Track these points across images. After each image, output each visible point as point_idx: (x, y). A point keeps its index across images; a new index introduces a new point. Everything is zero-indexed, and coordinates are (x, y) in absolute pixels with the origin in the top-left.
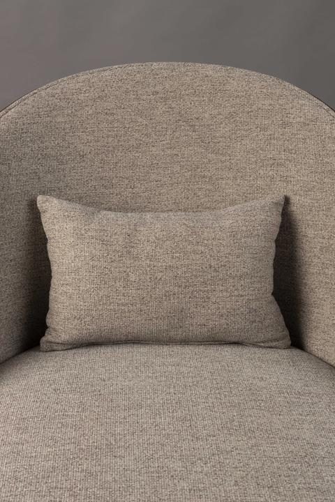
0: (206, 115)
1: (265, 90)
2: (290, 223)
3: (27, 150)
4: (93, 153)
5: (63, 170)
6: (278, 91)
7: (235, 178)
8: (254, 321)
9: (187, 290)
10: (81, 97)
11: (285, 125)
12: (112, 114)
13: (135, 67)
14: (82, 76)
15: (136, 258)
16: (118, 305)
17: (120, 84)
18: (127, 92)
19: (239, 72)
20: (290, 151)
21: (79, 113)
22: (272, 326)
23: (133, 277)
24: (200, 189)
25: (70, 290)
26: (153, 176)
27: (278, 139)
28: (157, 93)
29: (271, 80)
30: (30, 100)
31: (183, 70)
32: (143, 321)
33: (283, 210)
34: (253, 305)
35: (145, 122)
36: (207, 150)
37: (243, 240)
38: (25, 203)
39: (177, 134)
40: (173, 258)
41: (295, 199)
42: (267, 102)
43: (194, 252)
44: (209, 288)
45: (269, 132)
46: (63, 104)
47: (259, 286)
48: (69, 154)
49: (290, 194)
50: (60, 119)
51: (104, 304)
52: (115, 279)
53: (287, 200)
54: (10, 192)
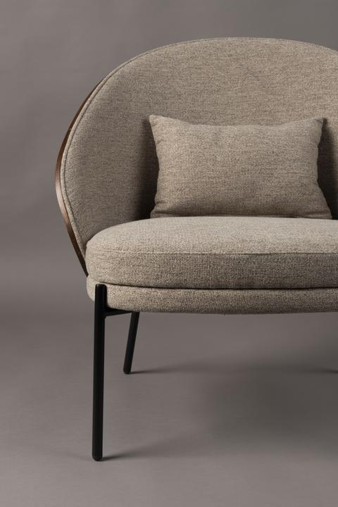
0: (267, 69)
1: (307, 51)
2: (328, 136)
3: (143, 87)
4: (187, 93)
5: (166, 103)
6: (316, 51)
7: (288, 111)
8: (305, 194)
9: (256, 168)
10: (179, 57)
11: (321, 71)
12: (200, 69)
13: (216, 40)
14: (179, 45)
15: (221, 147)
16: (209, 178)
17: (205, 49)
18: (210, 55)
19: (288, 42)
20: (326, 88)
21: (177, 67)
22: (318, 201)
23: (219, 159)
24: (263, 120)
25: (174, 170)
26: (229, 111)
27: (317, 81)
28: (231, 55)
29: (310, 46)
30: (144, 58)
31: (249, 41)
32: (226, 191)
33: (323, 128)
34: (305, 181)
35: (223, 75)
36: (267, 92)
37: (295, 138)
38: (141, 121)
39: (245, 83)
40: (247, 146)
41: (330, 119)
42: (308, 58)
43: (262, 143)
44: (272, 167)
45: (311, 77)
46: (167, 60)
47: (307, 168)
48: (170, 93)
49: (327, 117)
50: (164, 70)
51: (198, 178)
52: (207, 160)
53: (325, 122)
54: (131, 112)
